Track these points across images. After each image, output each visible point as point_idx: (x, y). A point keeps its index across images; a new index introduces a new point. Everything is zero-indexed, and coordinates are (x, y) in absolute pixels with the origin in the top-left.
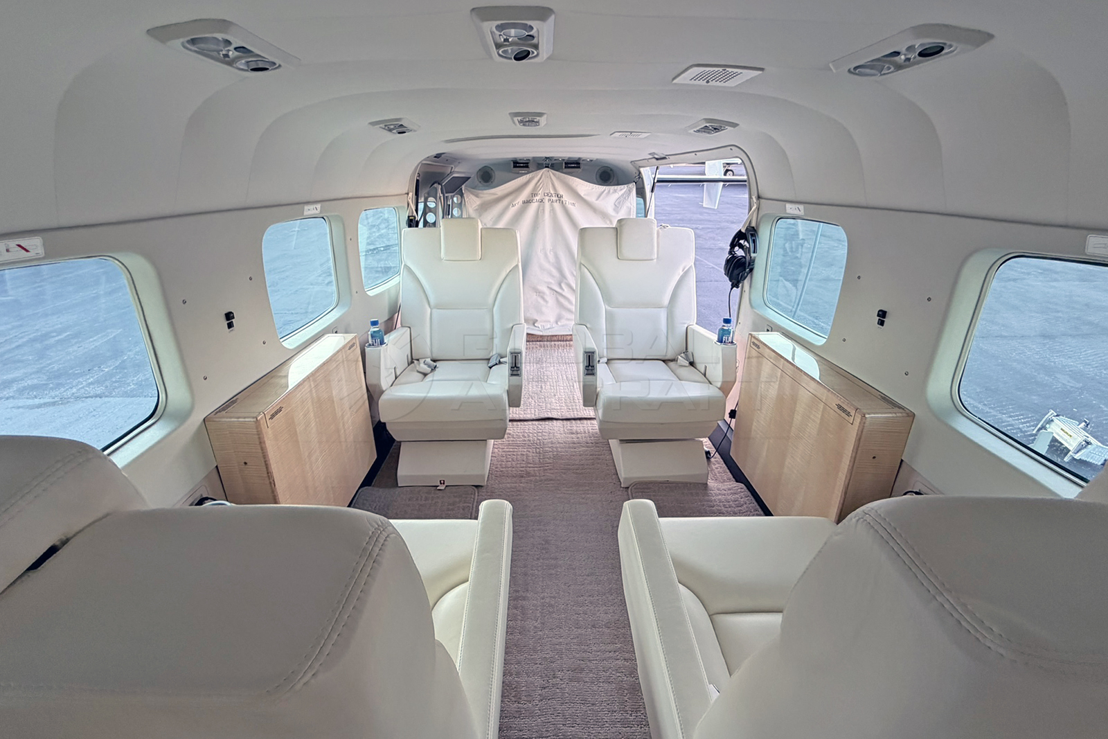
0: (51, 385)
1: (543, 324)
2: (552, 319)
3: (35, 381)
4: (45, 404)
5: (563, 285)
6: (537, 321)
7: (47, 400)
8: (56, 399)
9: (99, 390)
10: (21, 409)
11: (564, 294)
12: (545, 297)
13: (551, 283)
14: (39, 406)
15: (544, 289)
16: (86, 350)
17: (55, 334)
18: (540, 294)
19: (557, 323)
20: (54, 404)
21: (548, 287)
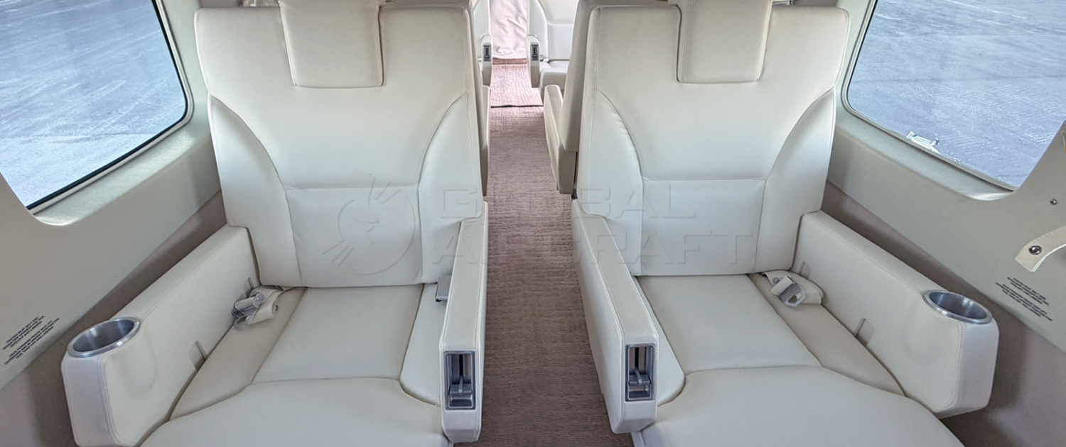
0: (80, 125)
1: (505, 50)
2: (511, 46)
3: (65, 123)
4: (81, 139)
5: (520, 19)
6: (499, 47)
7: (81, 137)
8: (89, 136)
9: (124, 128)
10: (62, 144)
11: (520, 25)
12: (506, 28)
13: (510, 17)
14: (77, 141)
15: (504, 21)
16: (99, 98)
17: (65, 85)
18: (501, 25)
19: (515, 49)
20: (88, 139)
21: (508, 20)
